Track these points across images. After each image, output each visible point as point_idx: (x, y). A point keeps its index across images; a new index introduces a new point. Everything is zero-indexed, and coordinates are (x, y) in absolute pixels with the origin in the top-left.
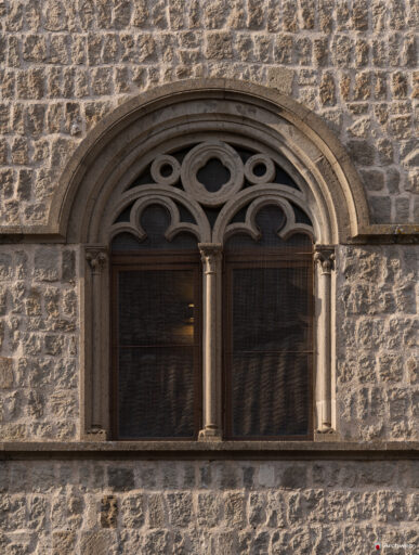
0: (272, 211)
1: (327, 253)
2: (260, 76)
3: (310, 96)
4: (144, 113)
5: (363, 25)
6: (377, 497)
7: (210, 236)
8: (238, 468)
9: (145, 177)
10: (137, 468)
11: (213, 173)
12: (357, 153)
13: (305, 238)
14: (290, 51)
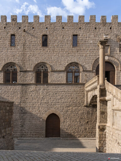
0: (46, 69)
1: (49, 72)
2: (45, 61)
3: (48, 63)
4: (38, 64)
5: (51, 58)
6: (52, 87)
7: (42, 71)
8: (44, 85)
9: (38, 67)
10: (38, 85)
11: (42, 67)
12: (51, 66)
13: (48, 71)
14: (47, 60)
